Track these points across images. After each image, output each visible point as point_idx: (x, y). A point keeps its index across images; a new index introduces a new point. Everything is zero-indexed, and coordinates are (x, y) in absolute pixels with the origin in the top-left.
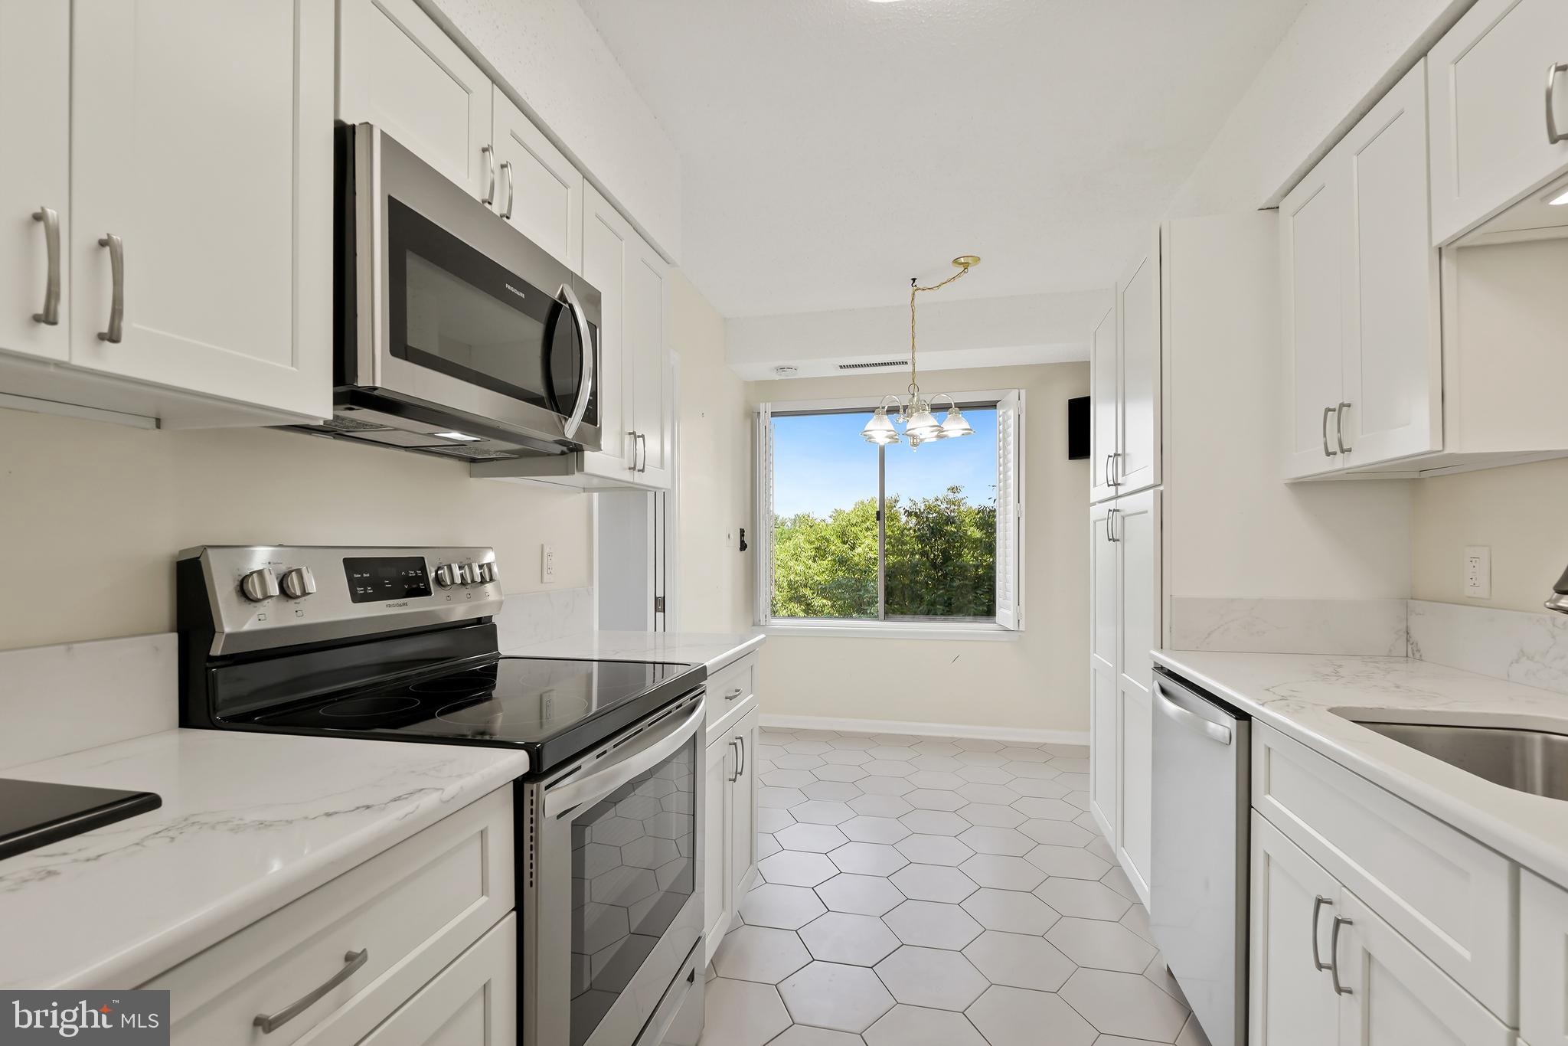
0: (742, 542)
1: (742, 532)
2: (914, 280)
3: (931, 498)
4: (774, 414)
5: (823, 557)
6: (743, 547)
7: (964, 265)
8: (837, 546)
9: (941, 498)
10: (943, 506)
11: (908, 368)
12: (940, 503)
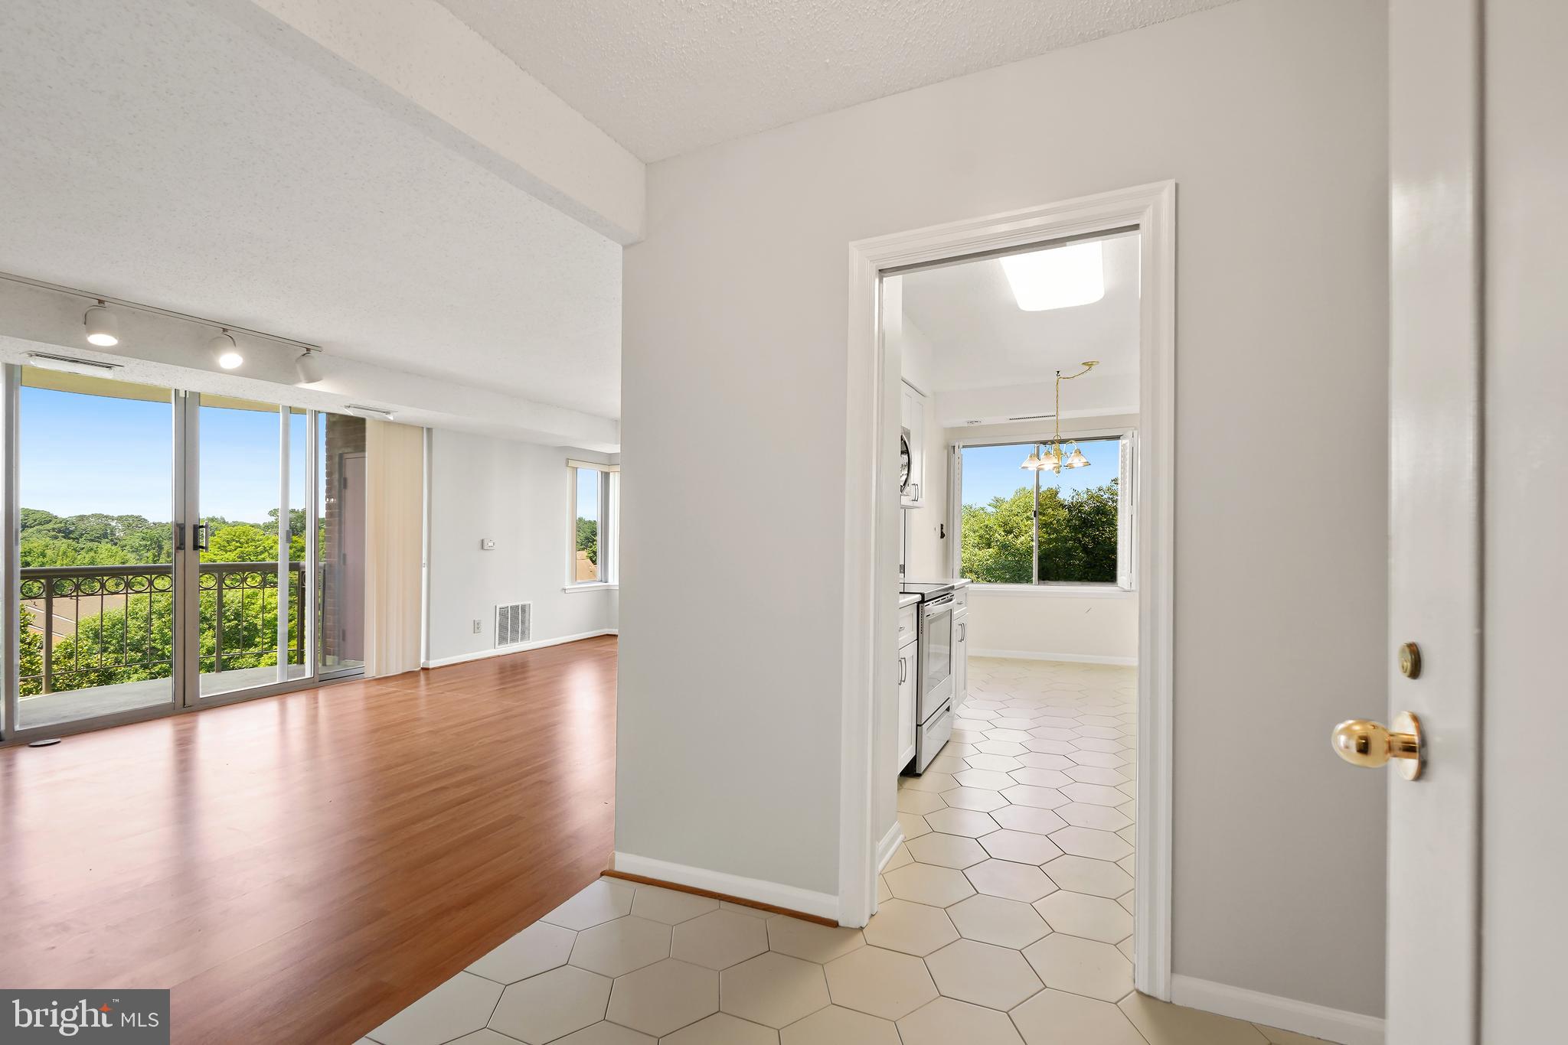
0: (942, 532)
1: (942, 525)
2: (1058, 372)
3: (1094, 488)
4: (964, 447)
5: (989, 546)
6: (943, 536)
7: (1089, 365)
8: (999, 535)
9: (1104, 488)
10: (1105, 496)
11: (1055, 418)
12: (1102, 493)
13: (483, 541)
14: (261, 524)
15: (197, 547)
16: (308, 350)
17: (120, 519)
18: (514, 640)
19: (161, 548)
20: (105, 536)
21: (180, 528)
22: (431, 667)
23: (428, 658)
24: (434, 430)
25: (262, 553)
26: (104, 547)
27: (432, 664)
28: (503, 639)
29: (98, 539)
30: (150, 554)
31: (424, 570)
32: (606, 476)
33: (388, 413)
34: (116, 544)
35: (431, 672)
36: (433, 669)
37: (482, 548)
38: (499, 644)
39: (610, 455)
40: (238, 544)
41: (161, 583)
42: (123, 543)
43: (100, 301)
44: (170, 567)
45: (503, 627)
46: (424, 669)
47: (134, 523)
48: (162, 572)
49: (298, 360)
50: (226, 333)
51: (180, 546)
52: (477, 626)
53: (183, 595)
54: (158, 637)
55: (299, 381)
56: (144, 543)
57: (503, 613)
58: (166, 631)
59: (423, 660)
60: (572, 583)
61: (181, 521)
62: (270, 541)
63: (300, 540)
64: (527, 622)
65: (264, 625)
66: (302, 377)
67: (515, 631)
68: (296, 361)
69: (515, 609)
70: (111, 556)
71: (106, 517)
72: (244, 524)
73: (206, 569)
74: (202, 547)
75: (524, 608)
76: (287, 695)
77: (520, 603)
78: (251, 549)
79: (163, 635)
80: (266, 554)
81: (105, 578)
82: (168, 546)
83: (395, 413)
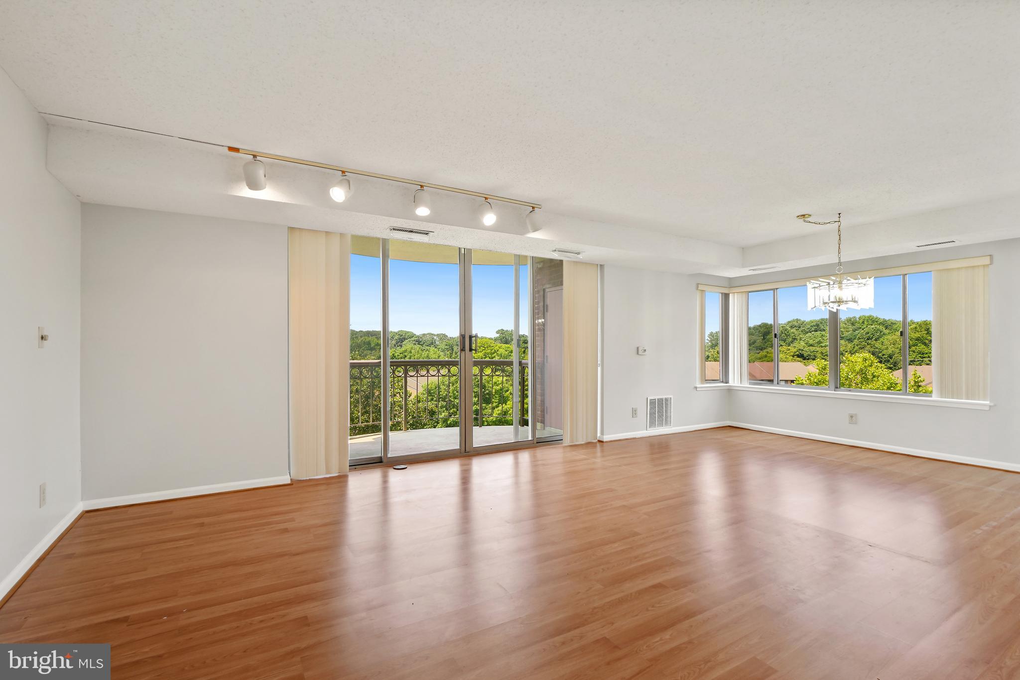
13: (638, 348)
14: (493, 338)
15: (471, 350)
16: (533, 208)
17: (438, 335)
18: (661, 424)
19: (453, 350)
20: (432, 343)
21: (463, 337)
22: (605, 440)
23: (602, 433)
24: (605, 267)
25: (494, 353)
26: (432, 349)
27: (606, 438)
28: (652, 424)
29: (429, 345)
30: (448, 353)
31: (599, 369)
32: (726, 297)
33: (578, 253)
34: (436, 348)
35: (605, 444)
36: (606, 442)
37: (638, 353)
38: (650, 427)
39: (730, 279)
40: (484, 348)
41: (454, 370)
42: (439, 347)
43: (422, 186)
44: (458, 361)
45: (652, 414)
46: (600, 441)
47: (443, 337)
48: (454, 364)
49: (527, 216)
50: (487, 200)
51: (463, 350)
52: (634, 412)
53: (463, 377)
54: (452, 395)
55: (528, 232)
56: (446, 347)
57: (653, 402)
58: (455, 392)
59: (599, 435)
60: (702, 383)
61: (463, 333)
62: (497, 347)
63: (511, 347)
64: (669, 411)
65: (495, 392)
66: (529, 227)
67: (660, 416)
68: (526, 217)
69: (660, 400)
70: (435, 353)
71: (433, 334)
72: (486, 338)
73: (476, 364)
74: (474, 350)
75: (666, 400)
76: (518, 451)
77: (664, 397)
78: (489, 351)
79: (454, 394)
80: (496, 354)
81: (429, 367)
82: (457, 349)
83: (583, 253)
